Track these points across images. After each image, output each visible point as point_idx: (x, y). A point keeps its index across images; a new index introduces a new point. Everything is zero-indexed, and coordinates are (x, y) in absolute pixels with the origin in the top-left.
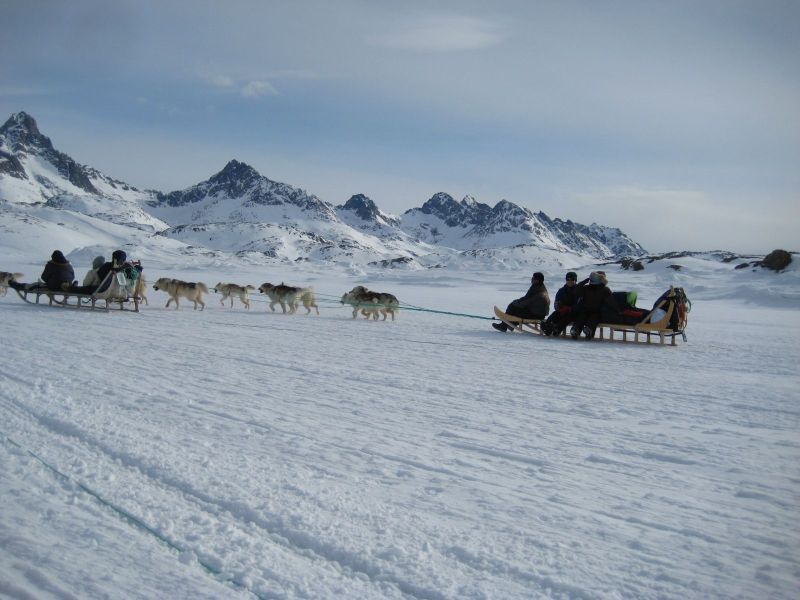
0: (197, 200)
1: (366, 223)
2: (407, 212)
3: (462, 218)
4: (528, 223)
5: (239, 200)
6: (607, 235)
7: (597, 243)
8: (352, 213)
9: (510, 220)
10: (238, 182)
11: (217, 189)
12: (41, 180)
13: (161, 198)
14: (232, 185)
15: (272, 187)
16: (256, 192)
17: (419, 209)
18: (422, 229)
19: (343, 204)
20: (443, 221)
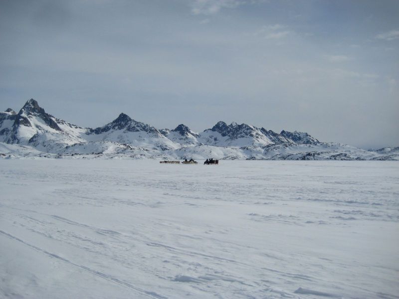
0: (107, 131)
1: (182, 137)
2: (204, 131)
3: (229, 132)
4: (253, 133)
5: (123, 130)
6: (302, 136)
8: (177, 133)
9: (245, 132)
10: (122, 123)
11: (115, 126)
12: (37, 126)
13: (92, 131)
14: (120, 125)
15: (136, 124)
16: (129, 127)
17: (211, 129)
18: (210, 138)
19: (174, 129)
20: (220, 134)
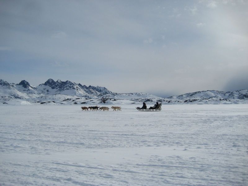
1: (25, 89)
2: (39, 85)
3: (56, 86)
4: (74, 87)
6: (102, 89)
7: (96, 92)
8: (21, 86)
9: (69, 86)
17: (43, 84)
18: (44, 90)
19: (18, 83)
20: (51, 87)
